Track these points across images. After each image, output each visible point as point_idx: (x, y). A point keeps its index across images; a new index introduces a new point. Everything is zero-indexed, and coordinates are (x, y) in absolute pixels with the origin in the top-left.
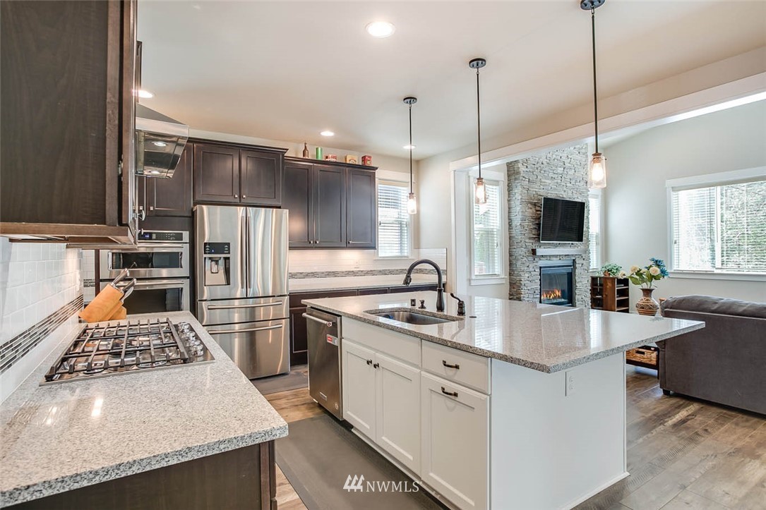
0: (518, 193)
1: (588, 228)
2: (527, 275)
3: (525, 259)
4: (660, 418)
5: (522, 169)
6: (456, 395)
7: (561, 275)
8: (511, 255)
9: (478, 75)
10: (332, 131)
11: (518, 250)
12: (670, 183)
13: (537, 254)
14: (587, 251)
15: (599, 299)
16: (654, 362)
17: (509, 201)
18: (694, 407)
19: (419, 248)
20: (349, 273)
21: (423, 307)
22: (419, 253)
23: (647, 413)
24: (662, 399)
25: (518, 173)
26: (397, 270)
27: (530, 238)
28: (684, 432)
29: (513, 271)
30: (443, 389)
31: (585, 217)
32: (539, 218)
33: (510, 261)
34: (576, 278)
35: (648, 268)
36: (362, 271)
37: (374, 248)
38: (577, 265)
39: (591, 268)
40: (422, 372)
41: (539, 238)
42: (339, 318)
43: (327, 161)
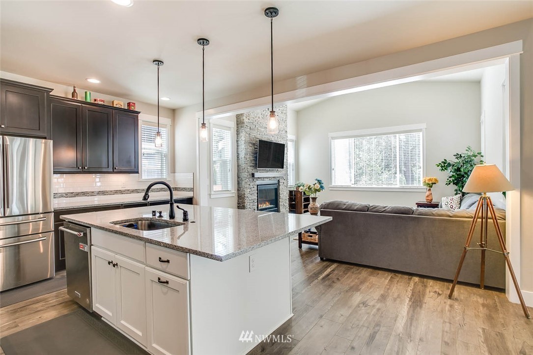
0: (243, 137)
1: (287, 160)
2: (249, 190)
3: (248, 180)
4: (316, 275)
5: (246, 120)
6: (167, 282)
7: (271, 190)
8: (238, 177)
9: (203, 50)
10: (99, 80)
11: (243, 174)
12: (331, 135)
13: (255, 176)
14: (287, 174)
15: (294, 204)
16: (317, 241)
17: (237, 141)
18: (334, 266)
19: (174, 173)
20: (117, 192)
21: (160, 216)
22: (174, 176)
23: (309, 273)
24: (319, 263)
25: (243, 123)
26: (158, 189)
27: (251, 166)
28: (327, 282)
29: (240, 188)
30: (159, 279)
31: (285, 153)
32: (256, 153)
33: (238, 181)
34: (280, 191)
35: (314, 185)
36: (128, 190)
37: (138, 172)
38: (280, 184)
39: (289, 185)
40: (146, 267)
41: (256, 166)
42: (88, 230)
43: (96, 104)
